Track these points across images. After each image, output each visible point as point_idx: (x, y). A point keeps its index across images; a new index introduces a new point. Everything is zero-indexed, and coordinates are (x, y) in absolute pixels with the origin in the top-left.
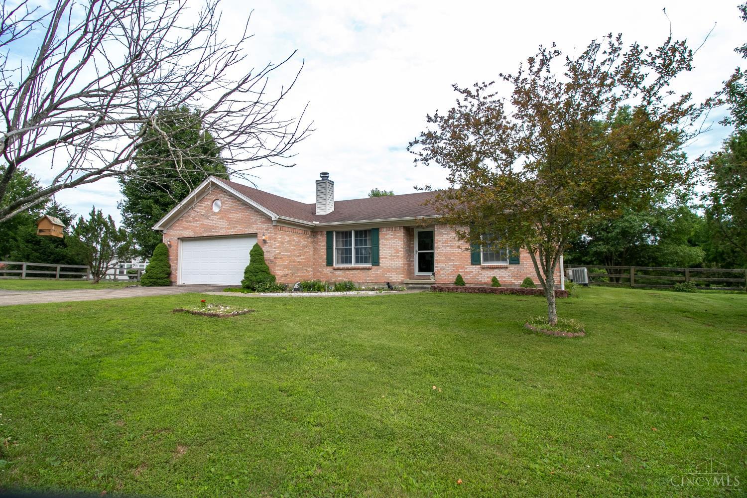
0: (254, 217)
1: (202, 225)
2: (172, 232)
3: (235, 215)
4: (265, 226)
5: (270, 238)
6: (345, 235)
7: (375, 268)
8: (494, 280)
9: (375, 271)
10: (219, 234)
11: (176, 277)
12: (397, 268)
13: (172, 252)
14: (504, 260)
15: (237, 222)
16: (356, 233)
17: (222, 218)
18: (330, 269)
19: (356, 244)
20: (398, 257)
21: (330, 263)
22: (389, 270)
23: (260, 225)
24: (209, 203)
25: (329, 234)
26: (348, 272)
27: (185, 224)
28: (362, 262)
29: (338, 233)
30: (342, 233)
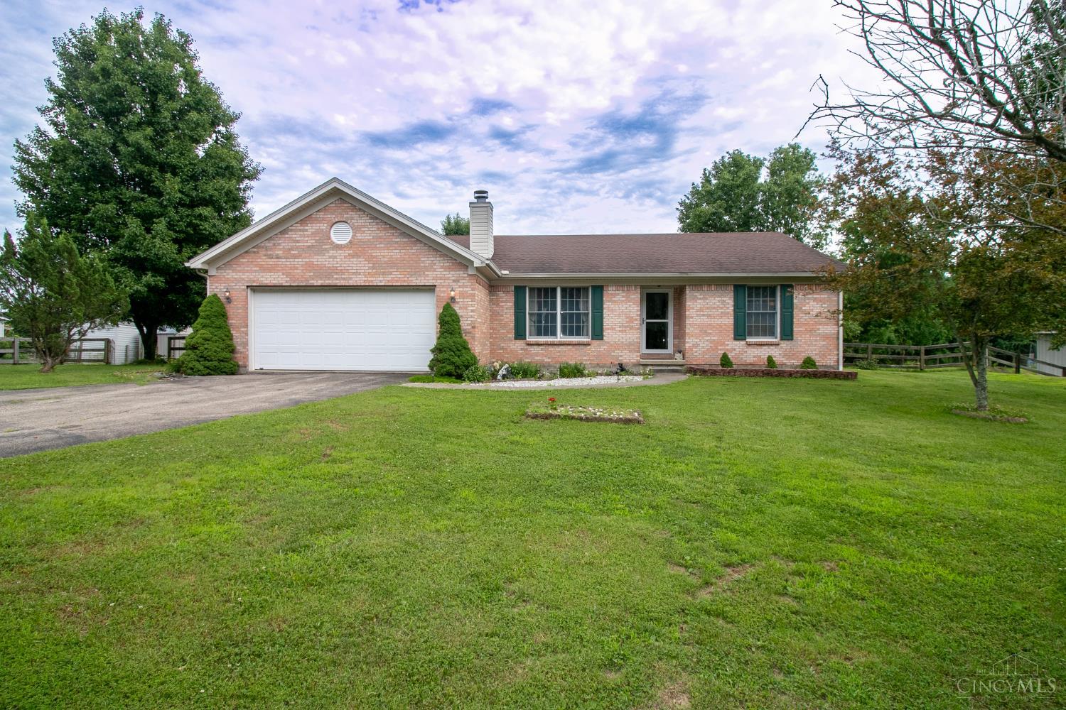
0: (427, 259)
1: (309, 266)
2: (230, 274)
3: (385, 253)
4: (452, 275)
5: (463, 295)
6: (545, 293)
7: (596, 343)
8: (770, 360)
9: (596, 347)
10: (351, 283)
11: (246, 358)
12: (630, 344)
13: (232, 311)
14: (772, 334)
15: (392, 264)
16: (563, 290)
17: (355, 255)
18: (520, 344)
19: (563, 307)
20: (631, 328)
21: (520, 334)
22: (618, 346)
23: (440, 272)
24: (324, 226)
25: (519, 291)
26: (551, 349)
27: (263, 260)
28: (571, 334)
29: (531, 290)
30: (539, 290)
